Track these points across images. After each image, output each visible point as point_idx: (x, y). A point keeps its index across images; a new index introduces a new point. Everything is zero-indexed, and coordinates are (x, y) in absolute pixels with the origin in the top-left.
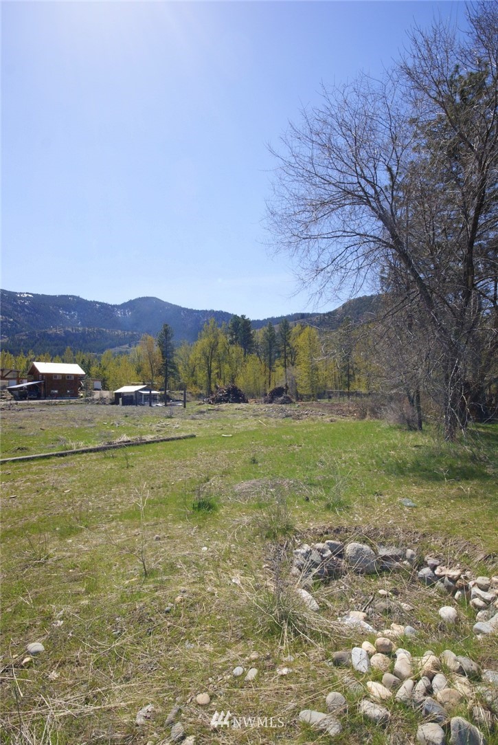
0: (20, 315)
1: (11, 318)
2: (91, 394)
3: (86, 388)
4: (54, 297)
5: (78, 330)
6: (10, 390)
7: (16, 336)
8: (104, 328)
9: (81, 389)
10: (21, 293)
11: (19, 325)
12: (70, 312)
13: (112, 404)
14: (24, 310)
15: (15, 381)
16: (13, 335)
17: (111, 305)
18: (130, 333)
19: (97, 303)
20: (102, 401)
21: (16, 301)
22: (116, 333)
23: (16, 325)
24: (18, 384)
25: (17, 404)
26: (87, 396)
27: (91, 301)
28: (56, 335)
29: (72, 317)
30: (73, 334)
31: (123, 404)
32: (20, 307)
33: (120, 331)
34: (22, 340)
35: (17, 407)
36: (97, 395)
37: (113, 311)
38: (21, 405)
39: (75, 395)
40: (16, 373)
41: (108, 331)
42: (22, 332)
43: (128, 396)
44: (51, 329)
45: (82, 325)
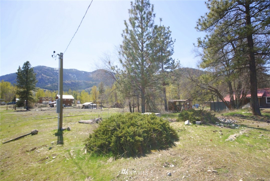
0: (55, 76)
1: (52, 77)
2: (76, 105)
3: (74, 103)
4: (68, 70)
5: (76, 82)
6: (50, 104)
7: (54, 84)
8: (85, 80)
9: (73, 104)
10: (56, 68)
11: (55, 80)
12: (73, 75)
13: (82, 108)
14: (57, 75)
15: (51, 101)
16: (52, 83)
17: (88, 72)
18: (95, 82)
19: (83, 71)
20: (79, 107)
21: (54, 71)
22: (90, 82)
23: (54, 80)
24: (52, 102)
25: (51, 109)
26: (74, 106)
27: (81, 71)
28: (68, 83)
29: (74, 76)
30: (74, 83)
31: (85, 108)
32: (55, 73)
33: (91, 82)
34: (56, 85)
35: (51, 110)
36: (78, 105)
37: (89, 74)
38: (52, 109)
39: (70, 105)
40: (51, 98)
41: (87, 82)
42: (56, 82)
43: (86, 106)
44: (66, 81)
45: (78, 80)
